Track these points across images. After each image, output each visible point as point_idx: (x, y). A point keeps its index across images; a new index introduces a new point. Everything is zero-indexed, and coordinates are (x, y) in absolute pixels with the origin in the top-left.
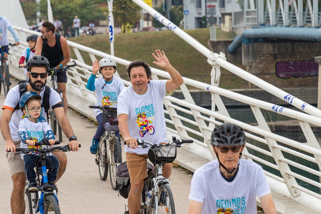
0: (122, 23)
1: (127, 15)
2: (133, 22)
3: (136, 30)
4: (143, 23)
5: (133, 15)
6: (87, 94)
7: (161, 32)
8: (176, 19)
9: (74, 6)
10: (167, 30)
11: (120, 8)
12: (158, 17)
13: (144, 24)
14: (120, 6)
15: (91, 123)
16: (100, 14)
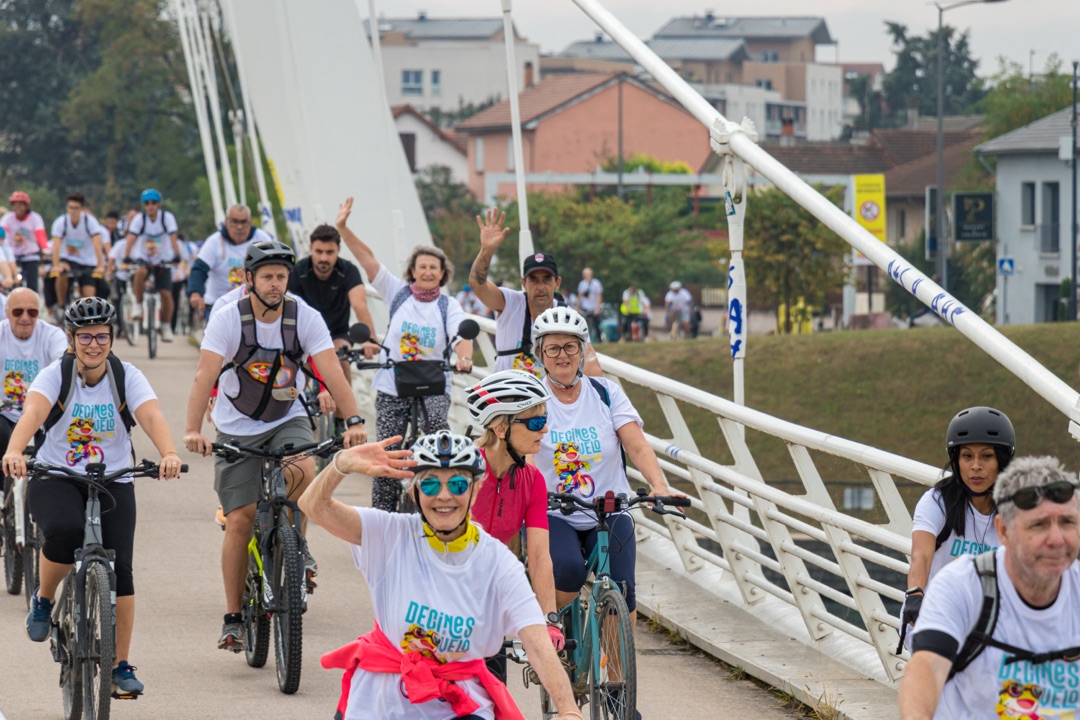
0: (781, 298)
1: (798, 269)
2: (820, 294)
3: (829, 323)
4: (854, 301)
5: (820, 272)
6: (649, 537)
7: (914, 330)
8: (970, 288)
9: (616, 234)
10: (936, 326)
11: (773, 246)
12: (900, 271)
13: (857, 303)
14: (776, 237)
15: (658, 635)
16: (705, 265)
